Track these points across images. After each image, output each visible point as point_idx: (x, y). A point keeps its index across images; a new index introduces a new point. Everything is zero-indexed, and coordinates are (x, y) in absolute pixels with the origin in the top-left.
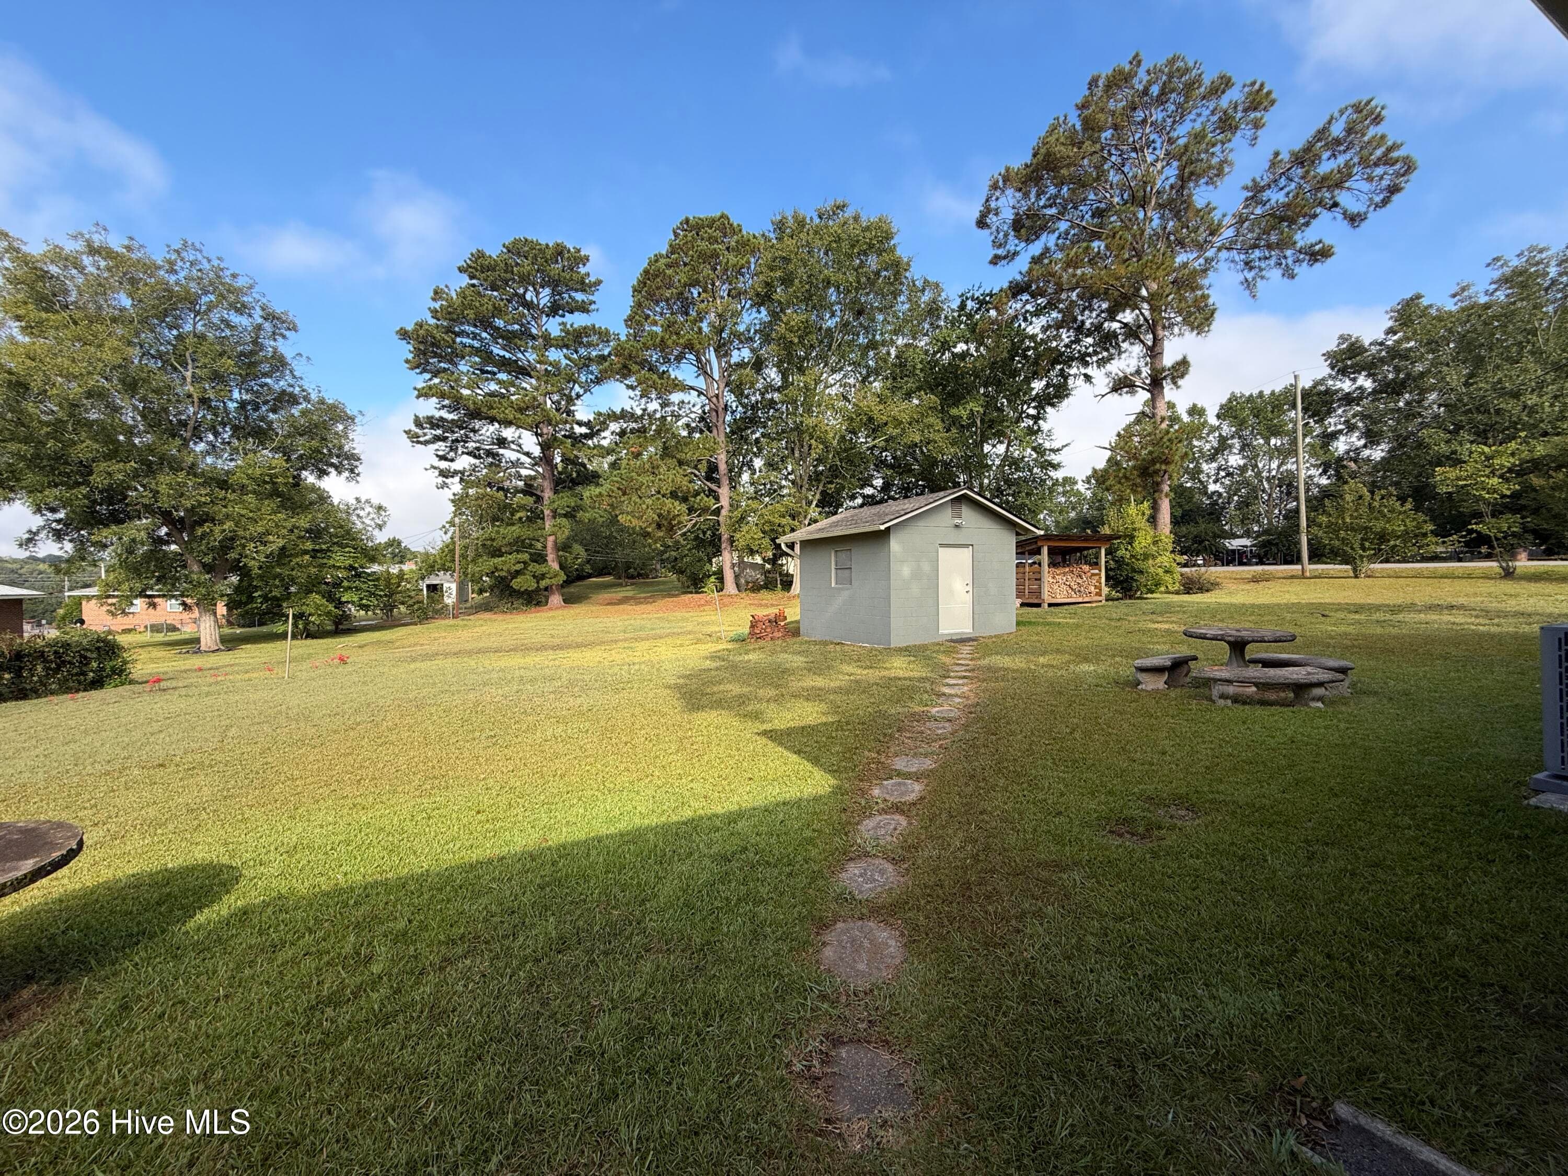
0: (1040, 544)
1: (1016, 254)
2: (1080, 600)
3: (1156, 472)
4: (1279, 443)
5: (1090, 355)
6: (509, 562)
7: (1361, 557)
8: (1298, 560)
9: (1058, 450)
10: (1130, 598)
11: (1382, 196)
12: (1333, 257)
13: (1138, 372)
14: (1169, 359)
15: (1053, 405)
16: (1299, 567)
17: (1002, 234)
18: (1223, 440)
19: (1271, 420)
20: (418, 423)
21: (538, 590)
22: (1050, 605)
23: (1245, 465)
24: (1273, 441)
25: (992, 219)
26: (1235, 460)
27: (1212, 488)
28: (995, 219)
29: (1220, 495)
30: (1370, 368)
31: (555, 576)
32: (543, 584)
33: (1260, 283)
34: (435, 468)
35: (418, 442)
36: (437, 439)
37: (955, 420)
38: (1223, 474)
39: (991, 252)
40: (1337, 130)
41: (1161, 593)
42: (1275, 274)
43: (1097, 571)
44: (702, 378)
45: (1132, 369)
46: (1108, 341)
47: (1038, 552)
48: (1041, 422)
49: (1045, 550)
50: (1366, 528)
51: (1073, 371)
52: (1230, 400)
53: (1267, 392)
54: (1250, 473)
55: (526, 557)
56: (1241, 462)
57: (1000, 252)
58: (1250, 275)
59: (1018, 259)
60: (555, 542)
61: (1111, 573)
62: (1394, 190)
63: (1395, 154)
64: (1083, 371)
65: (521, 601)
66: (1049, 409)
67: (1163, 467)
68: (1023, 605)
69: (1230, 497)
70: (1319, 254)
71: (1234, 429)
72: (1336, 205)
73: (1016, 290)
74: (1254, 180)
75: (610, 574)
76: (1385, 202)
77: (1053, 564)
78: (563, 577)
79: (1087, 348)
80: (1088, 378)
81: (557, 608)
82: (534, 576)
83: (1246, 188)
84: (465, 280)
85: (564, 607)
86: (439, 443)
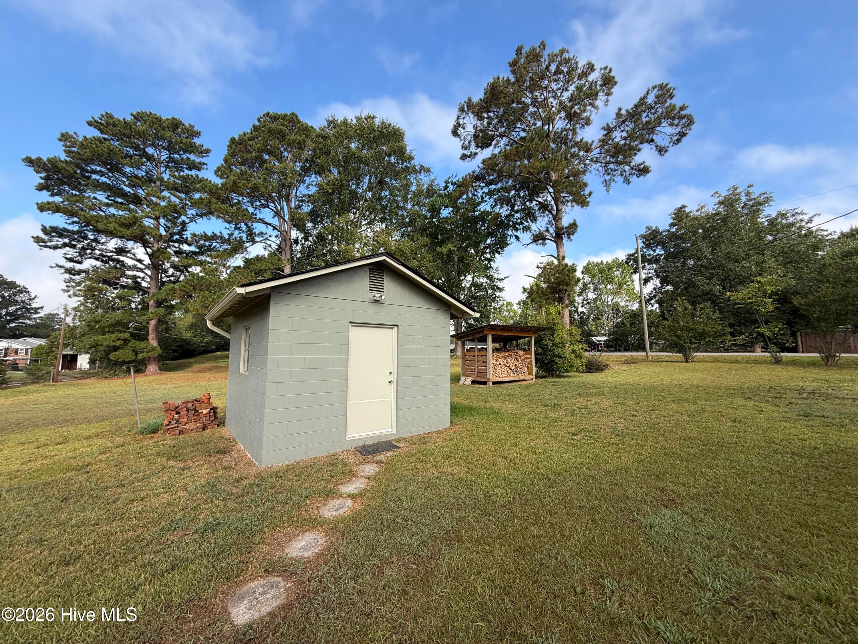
0: (486, 332)
1: (476, 154)
2: (517, 378)
3: (561, 291)
4: (612, 288)
5: (519, 224)
6: (109, 339)
7: (690, 348)
8: (644, 349)
9: (502, 279)
10: (553, 376)
11: (676, 138)
12: (651, 173)
13: (547, 231)
14: (565, 222)
15: (499, 253)
16: (645, 354)
17: (467, 142)
18: (585, 285)
19: (608, 275)
20: (45, 232)
21: (136, 361)
22: (494, 383)
23: (596, 298)
24: (609, 287)
25: (460, 131)
26: (591, 296)
27: (580, 310)
28: (462, 131)
29: (584, 314)
30: (662, 244)
31: (153, 350)
32: (140, 356)
33: (612, 184)
34: (61, 267)
35: (46, 247)
36: (65, 245)
37: (440, 256)
38: (585, 302)
39: (461, 152)
40: (651, 99)
41: (574, 371)
42: (619, 179)
43: (529, 356)
44: (276, 218)
45: (543, 229)
46: (530, 215)
47: (483, 340)
48: (492, 263)
49: (490, 339)
50: (693, 329)
51: (510, 233)
52: (588, 264)
53: (605, 262)
54: (598, 302)
55: (127, 335)
56: (595, 297)
57: (466, 152)
58: (608, 178)
59: (477, 157)
60: (157, 325)
61: (539, 357)
62: (682, 135)
63: (683, 113)
64: (515, 233)
65: (120, 369)
66: (497, 255)
67: (565, 288)
68: (473, 382)
69: (589, 316)
70: (643, 171)
71: (590, 279)
72: (652, 141)
73: (477, 178)
74: (608, 125)
76: (678, 141)
77: (495, 350)
78: (159, 351)
79: (517, 219)
80: (517, 238)
81: (153, 375)
82: (133, 351)
83: (604, 128)
85: (159, 374)
86: (68, 249)
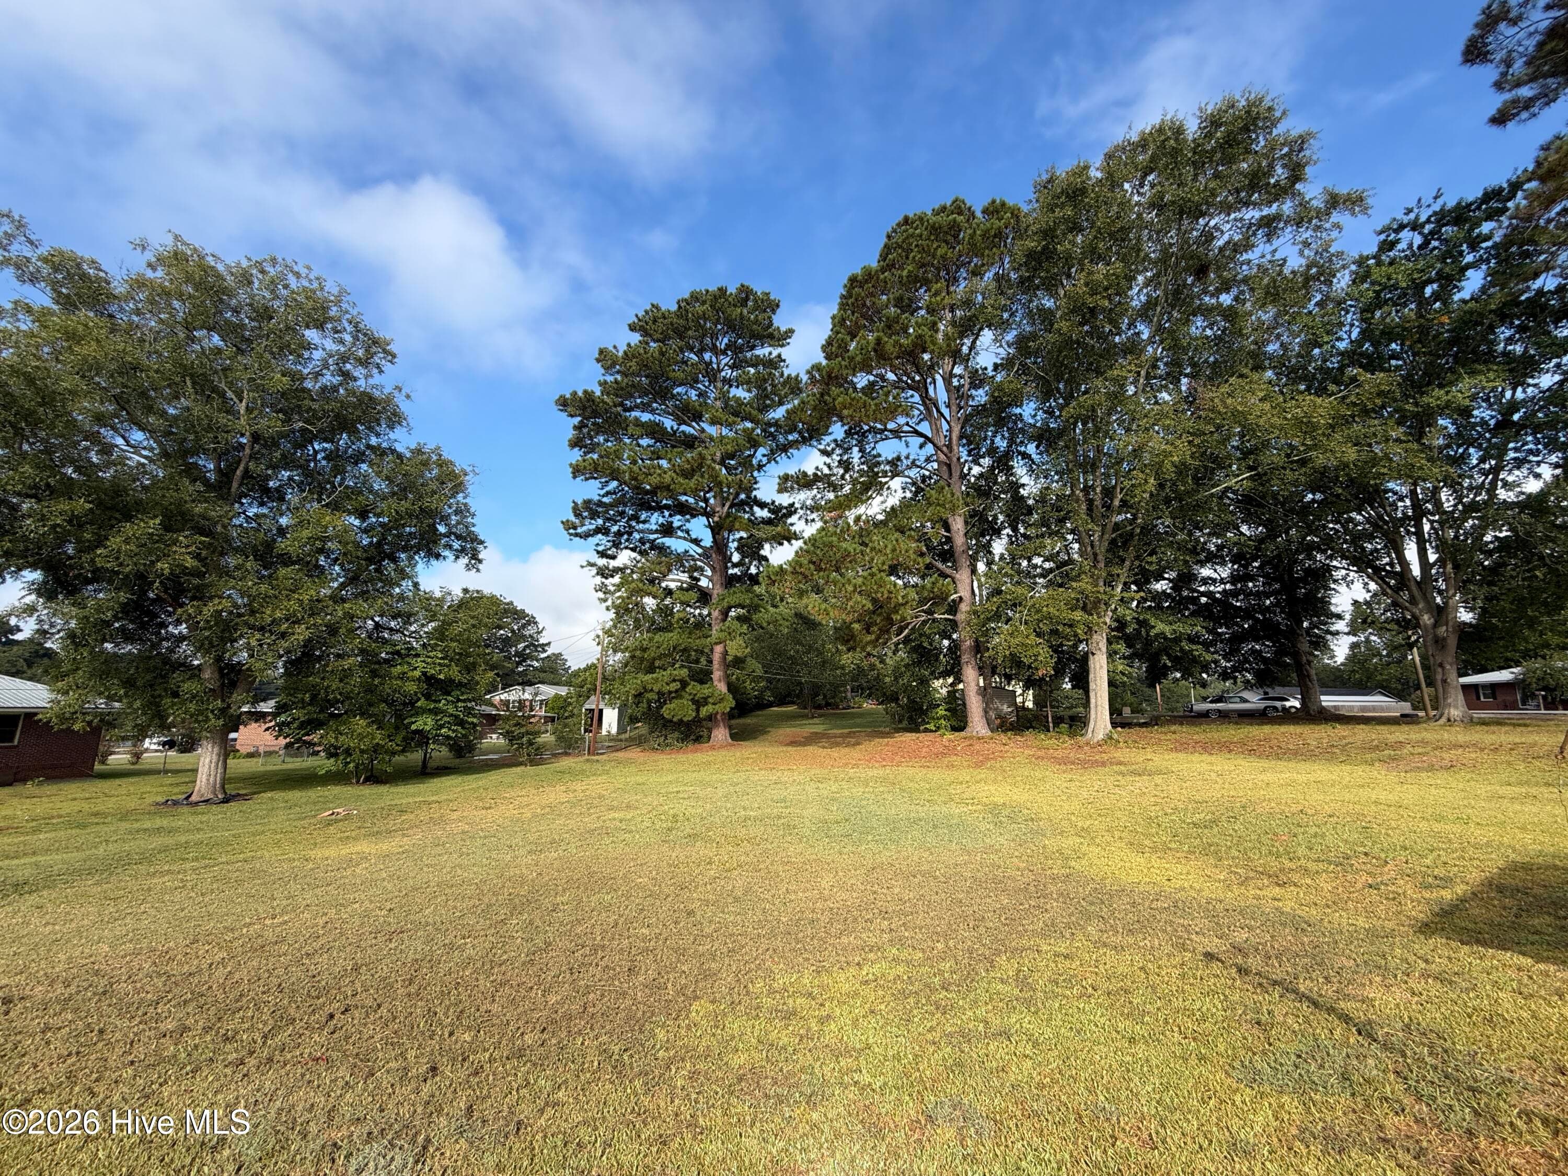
6: (661, 680)
20: (577, 512)
21: (697, 721)
31: (721, 700)
32: (704, 711)
34: (592, 565)
35: (576, 535)
36: (598, 531)
55: (684, 672)
60: (725, 653)
65: (676, 734)
75: (793, 703)
78: (730, 703)
81: (721, 747)
82: (693, 701)
84: (635, 338)
85: (732, 745)
86: (600, 536)
